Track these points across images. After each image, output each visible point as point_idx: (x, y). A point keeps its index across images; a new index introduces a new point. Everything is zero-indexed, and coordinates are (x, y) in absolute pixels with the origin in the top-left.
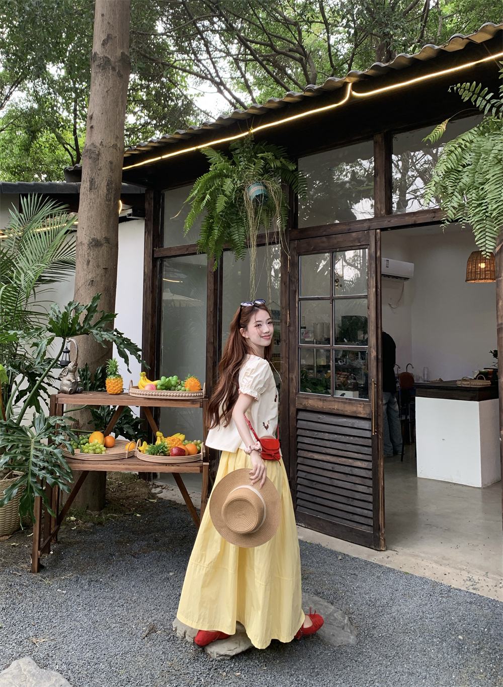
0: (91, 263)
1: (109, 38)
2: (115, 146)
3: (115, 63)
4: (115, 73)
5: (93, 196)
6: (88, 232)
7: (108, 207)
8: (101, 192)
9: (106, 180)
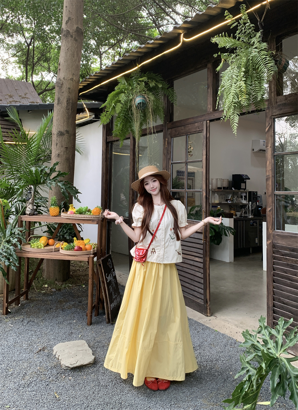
0: (58, 145)
1: (69, 19)
2: (72, 79)
3: (72, 33)
4: (73, 39)
5: (59, 108)
6: (57, 127)
7: (67, 113)
8: (63, 105)
9: (66, 98)
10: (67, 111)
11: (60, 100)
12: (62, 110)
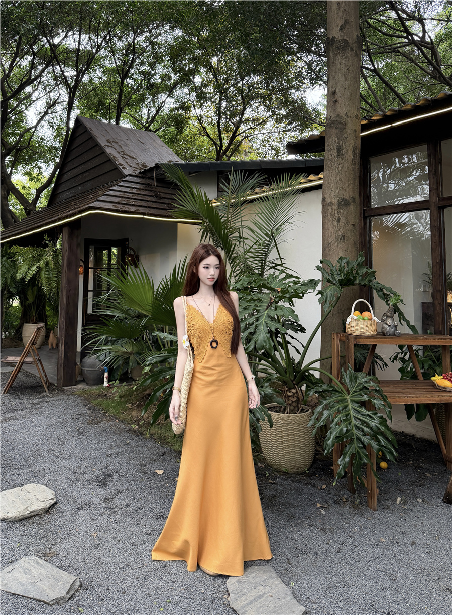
0: (341, 221)
1: (346, 22)
2: (357, 116)
3: (352, 44)
4: (353, 53)
5: (341, 162)
6: (338, 193)
7: (353, 170)
8: (348, 158)
9: (352, 146)
10: (353, 167)
11: (342, 149)
12: (346, 165)
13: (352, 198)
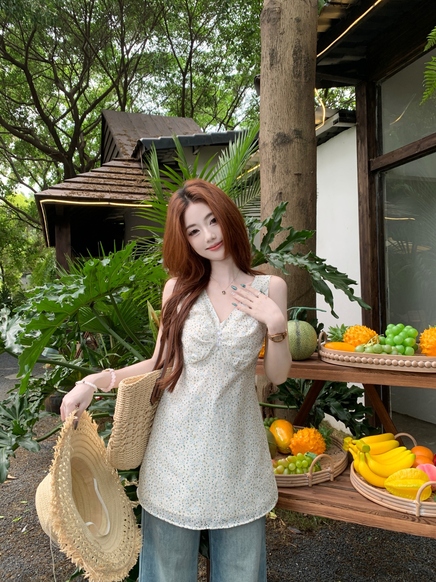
0: (277, 170)
5: (275, 74)
6: (272, 126)
7: (296, 86)
8: (286, 66)
9: (292, 47)
10: (295, 80)
11: (277, 53)
12: (283, 78)
13: (295, 130)
